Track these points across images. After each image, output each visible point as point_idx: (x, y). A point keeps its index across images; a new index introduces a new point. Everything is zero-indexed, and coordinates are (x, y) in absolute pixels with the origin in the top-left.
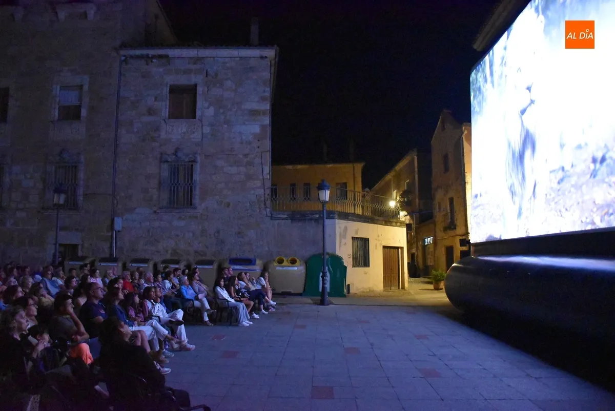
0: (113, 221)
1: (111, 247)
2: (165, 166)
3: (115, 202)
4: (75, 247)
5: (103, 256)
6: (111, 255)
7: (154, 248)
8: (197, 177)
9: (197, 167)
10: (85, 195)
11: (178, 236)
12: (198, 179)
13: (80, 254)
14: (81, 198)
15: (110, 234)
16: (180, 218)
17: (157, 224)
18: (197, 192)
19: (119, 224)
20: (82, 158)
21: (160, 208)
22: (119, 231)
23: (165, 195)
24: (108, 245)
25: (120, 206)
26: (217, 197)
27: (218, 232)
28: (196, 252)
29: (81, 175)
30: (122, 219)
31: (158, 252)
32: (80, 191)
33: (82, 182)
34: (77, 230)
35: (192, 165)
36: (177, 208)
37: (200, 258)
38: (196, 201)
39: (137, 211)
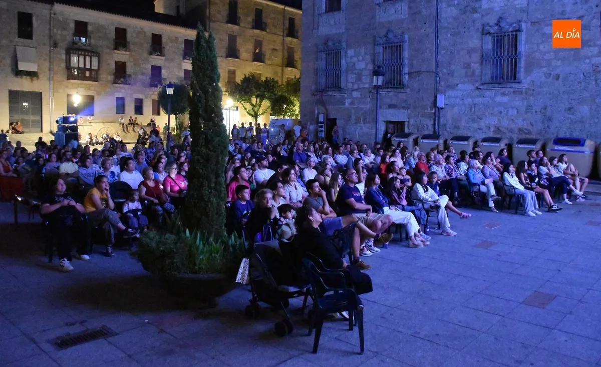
0: (436, 97)
1: (434, 124)
2: (488, 39)
3: (438, 78)
4: (402, 124)
5: (426, 133)
6: (435, 132)
7: (476, 126)
8: (522, 48)
9: (522, 37)
10: (410, 74)
11: (501, 112)
12: (523, 50)
13: (407, 131)
14: (406, 76)
15: (433, 111)
16: (503, 94)
17: (480, 100)
18: (522, 64)
19: (441, 102)
20: (406, 36)
21: (482, 84)
22: (442, 109)
23: (488, 72)
24: (432, 122)
25: (442, 83)
26: (545, 69)
27: (545, 108)
28: (520, 130)
29: (406, 54)
30: (445, 96)
31: (480, 129)
32: (406, 70)
33: (406, 61)
34: (404, 108)
35: (516, 35)
36: (500, 83)
37: (524, 136)
38: (521, 74)
39: (460, 86)
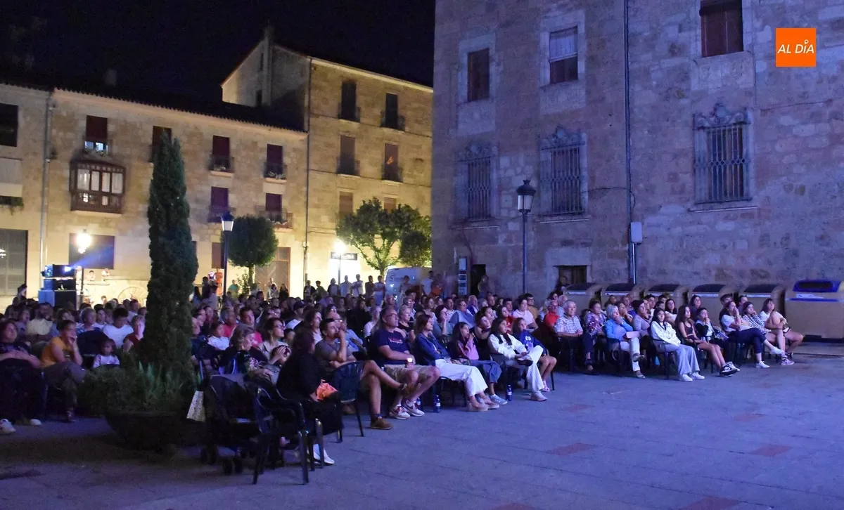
0: (629, 227)
1: (629, 268)
2: (702, 135)
3: (632, 199)
4: (582, 269)
5: (618, 281)
6: (630, 280)
7: (689, 268)
8: (751, 148)
9: (750, 133)
10: (591, 192)
11: (725, 247)
12: (751, 151)
13: (589, 280)
14: (586, 196)
15: (627, 248)
16: (727, 218)
17: (693, 229)
18: (751, 172)
19: (637, 233)
20: (584, 136)
21: (696, 204)
22: (639, 244)
23: (704, 184)
24: (626, 266)
25: (639, 205)
26: (784, 179)
27: (787, 238)
28: (753, 272)
29: (585, 162)
30: (643, 224)
31: (696, 273)
32: (585, 187)
33: (585, 173)
34: (585, 245)
35: (741, 130)
36: (721, 202)
37: (760, 282)
38: (751, 187)
39: (662, 210)
